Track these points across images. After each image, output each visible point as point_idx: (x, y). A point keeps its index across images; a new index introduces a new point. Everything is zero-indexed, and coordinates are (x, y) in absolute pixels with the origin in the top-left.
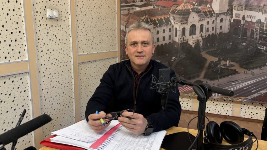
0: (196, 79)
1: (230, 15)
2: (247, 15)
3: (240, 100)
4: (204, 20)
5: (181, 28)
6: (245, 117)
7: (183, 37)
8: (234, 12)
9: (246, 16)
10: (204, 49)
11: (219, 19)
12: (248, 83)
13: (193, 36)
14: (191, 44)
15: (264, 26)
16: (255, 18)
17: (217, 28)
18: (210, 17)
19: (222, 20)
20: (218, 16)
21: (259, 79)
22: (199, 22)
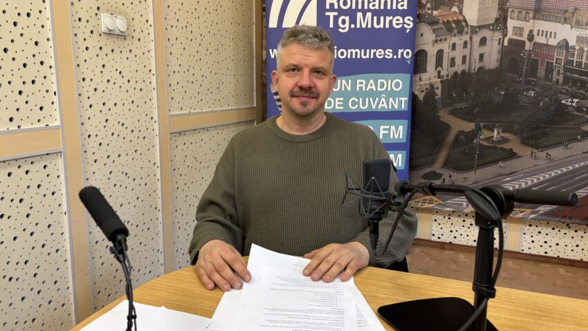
0: (428, 170)
1: (501, 29)
2: (539, 31)
3: (521, 215)
4: (445, 40)
6: (532, 253)
8: (511, 24)
9: (535, 33)
10: (444, 105)
11: (477, 38)
12: (538, 179)
13: (421, 74)
14: (416, 93)
15: (574, 55)
16: (555, 37)
17: (474, 58)
18: (459, 33)
19: (483, 42)
20: (476, 32)
21: (561, 171)
22: (433, 45)
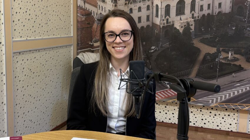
5: (164, 5)
7: (166, 18)
10: (196, 36)
13: (181, 16)
14: (178, 28)
17: (215, 5)
